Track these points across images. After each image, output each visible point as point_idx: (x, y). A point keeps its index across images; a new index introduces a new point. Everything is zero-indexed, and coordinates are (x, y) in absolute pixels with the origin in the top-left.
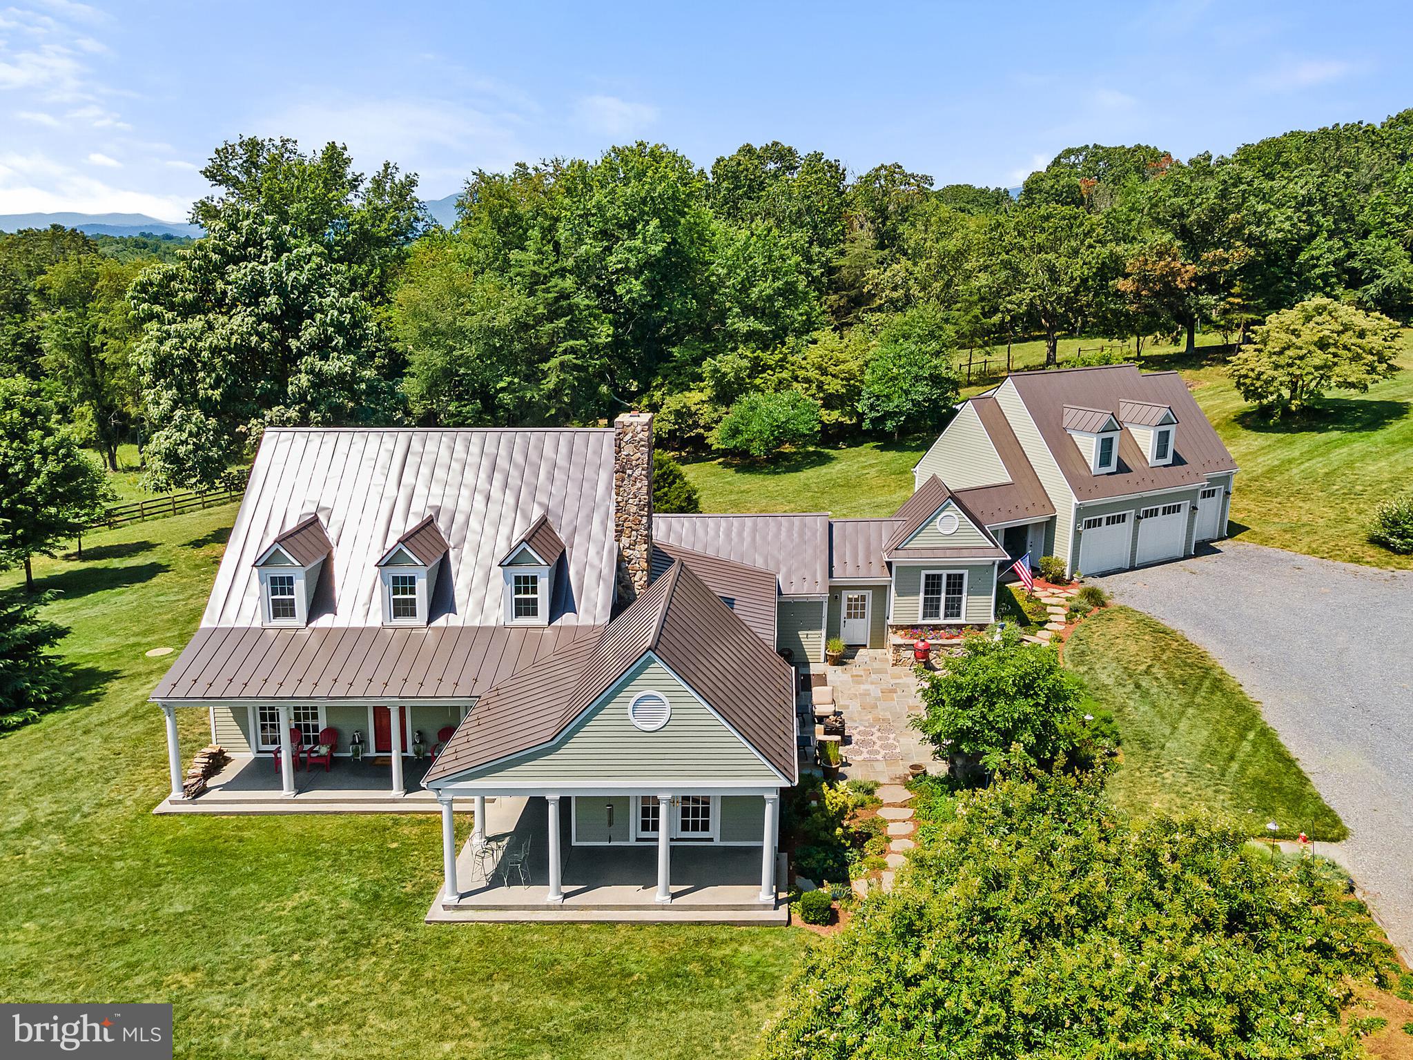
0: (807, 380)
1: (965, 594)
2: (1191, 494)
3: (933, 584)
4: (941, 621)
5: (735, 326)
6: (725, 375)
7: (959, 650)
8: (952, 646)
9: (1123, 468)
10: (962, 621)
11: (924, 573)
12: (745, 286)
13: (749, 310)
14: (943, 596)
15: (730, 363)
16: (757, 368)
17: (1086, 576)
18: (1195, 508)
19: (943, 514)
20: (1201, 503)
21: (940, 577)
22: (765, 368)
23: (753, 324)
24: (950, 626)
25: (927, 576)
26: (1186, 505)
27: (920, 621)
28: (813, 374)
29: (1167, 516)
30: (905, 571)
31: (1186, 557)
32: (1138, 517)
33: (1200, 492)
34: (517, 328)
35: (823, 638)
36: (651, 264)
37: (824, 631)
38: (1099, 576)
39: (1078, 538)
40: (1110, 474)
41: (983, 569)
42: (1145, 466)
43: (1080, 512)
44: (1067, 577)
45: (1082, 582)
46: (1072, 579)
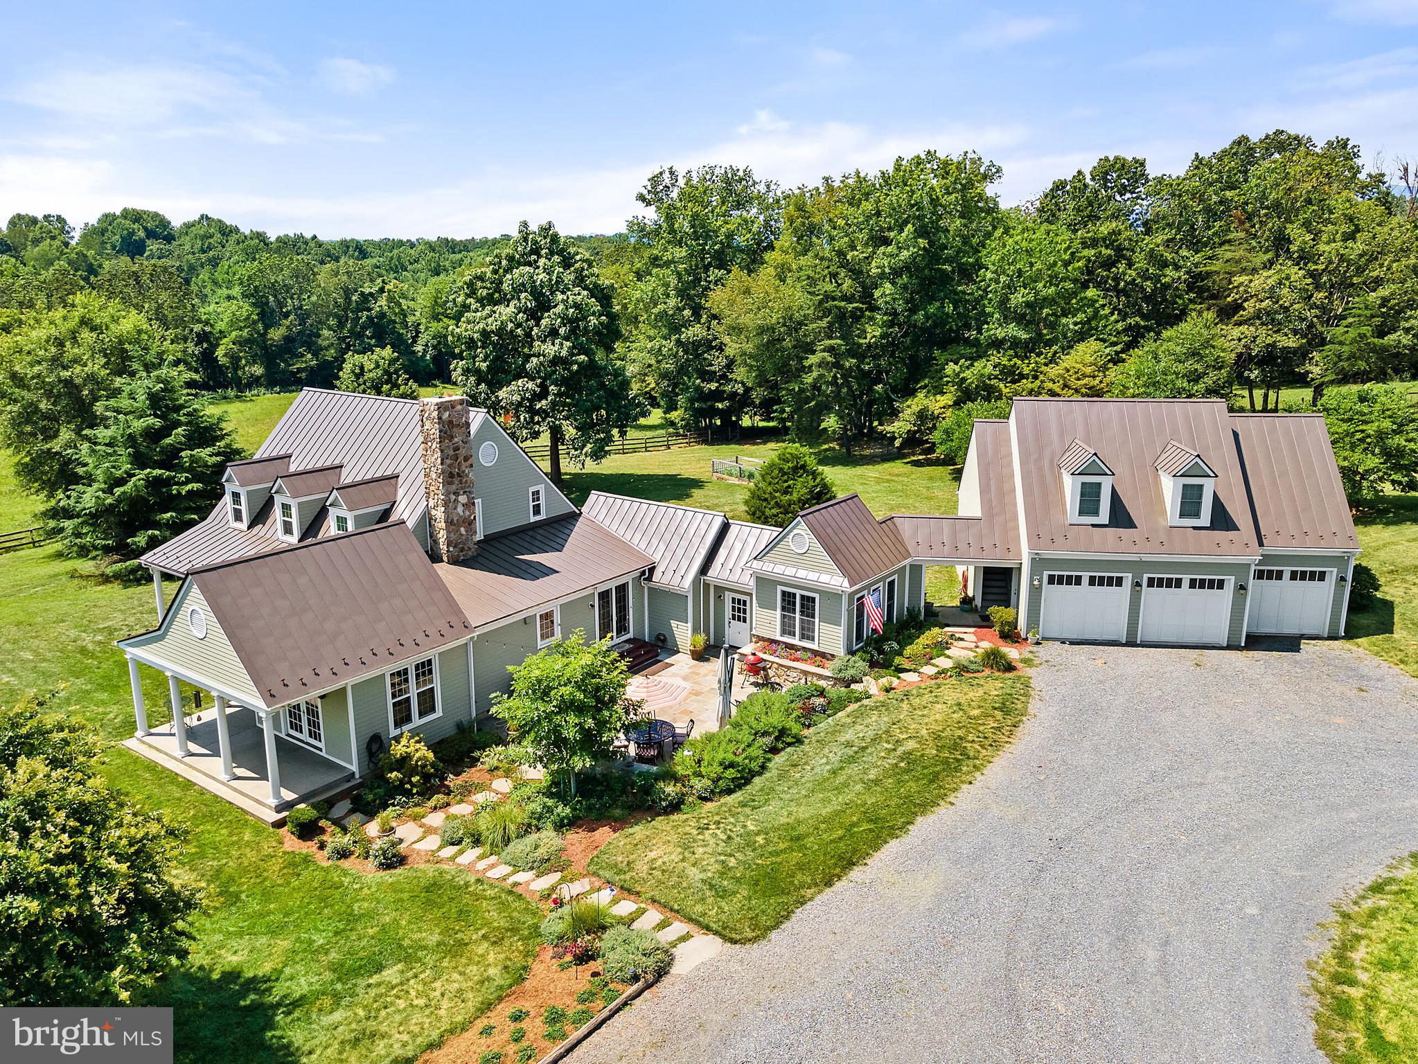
1: (817, 620)
2: (1239, 569)
3: (788, 599)
4: (795, 641)
5: (992, 332)
6: (964, 380)
7: (795, 675)
8: (789, 668)
10: (815, 646)
11: (780, 588)
13: (1009, 315)
14: (798, 615)
15: (974, 370)
16: (1012, 376)
17: (1044, 639)
18: (1242, 588)
19: (795, 531)
20: (1252, 583)
21: (794, 595)
22: (1022, 376)
23: (1013, 330)
24: (804, 649)
25: (784, 593)
26: (1230, 582)
27: (778, 638)
29: (1197, 590)
30: (764, 582)
31: (1229, 647)
32: (1138, 584)
33: (1253, 568)
34: (794, 325)
35: (690, 632)
36: (907, 268)
37: (690, 625)
38: (1072, 643)
39: (1035, 592)
40: (1093, 526)
41: (832, 596)
42: (1164, 523)
43: (1038, 563)
44: (1023, 635)
45: (1038, 643)
46: (1026, 639)
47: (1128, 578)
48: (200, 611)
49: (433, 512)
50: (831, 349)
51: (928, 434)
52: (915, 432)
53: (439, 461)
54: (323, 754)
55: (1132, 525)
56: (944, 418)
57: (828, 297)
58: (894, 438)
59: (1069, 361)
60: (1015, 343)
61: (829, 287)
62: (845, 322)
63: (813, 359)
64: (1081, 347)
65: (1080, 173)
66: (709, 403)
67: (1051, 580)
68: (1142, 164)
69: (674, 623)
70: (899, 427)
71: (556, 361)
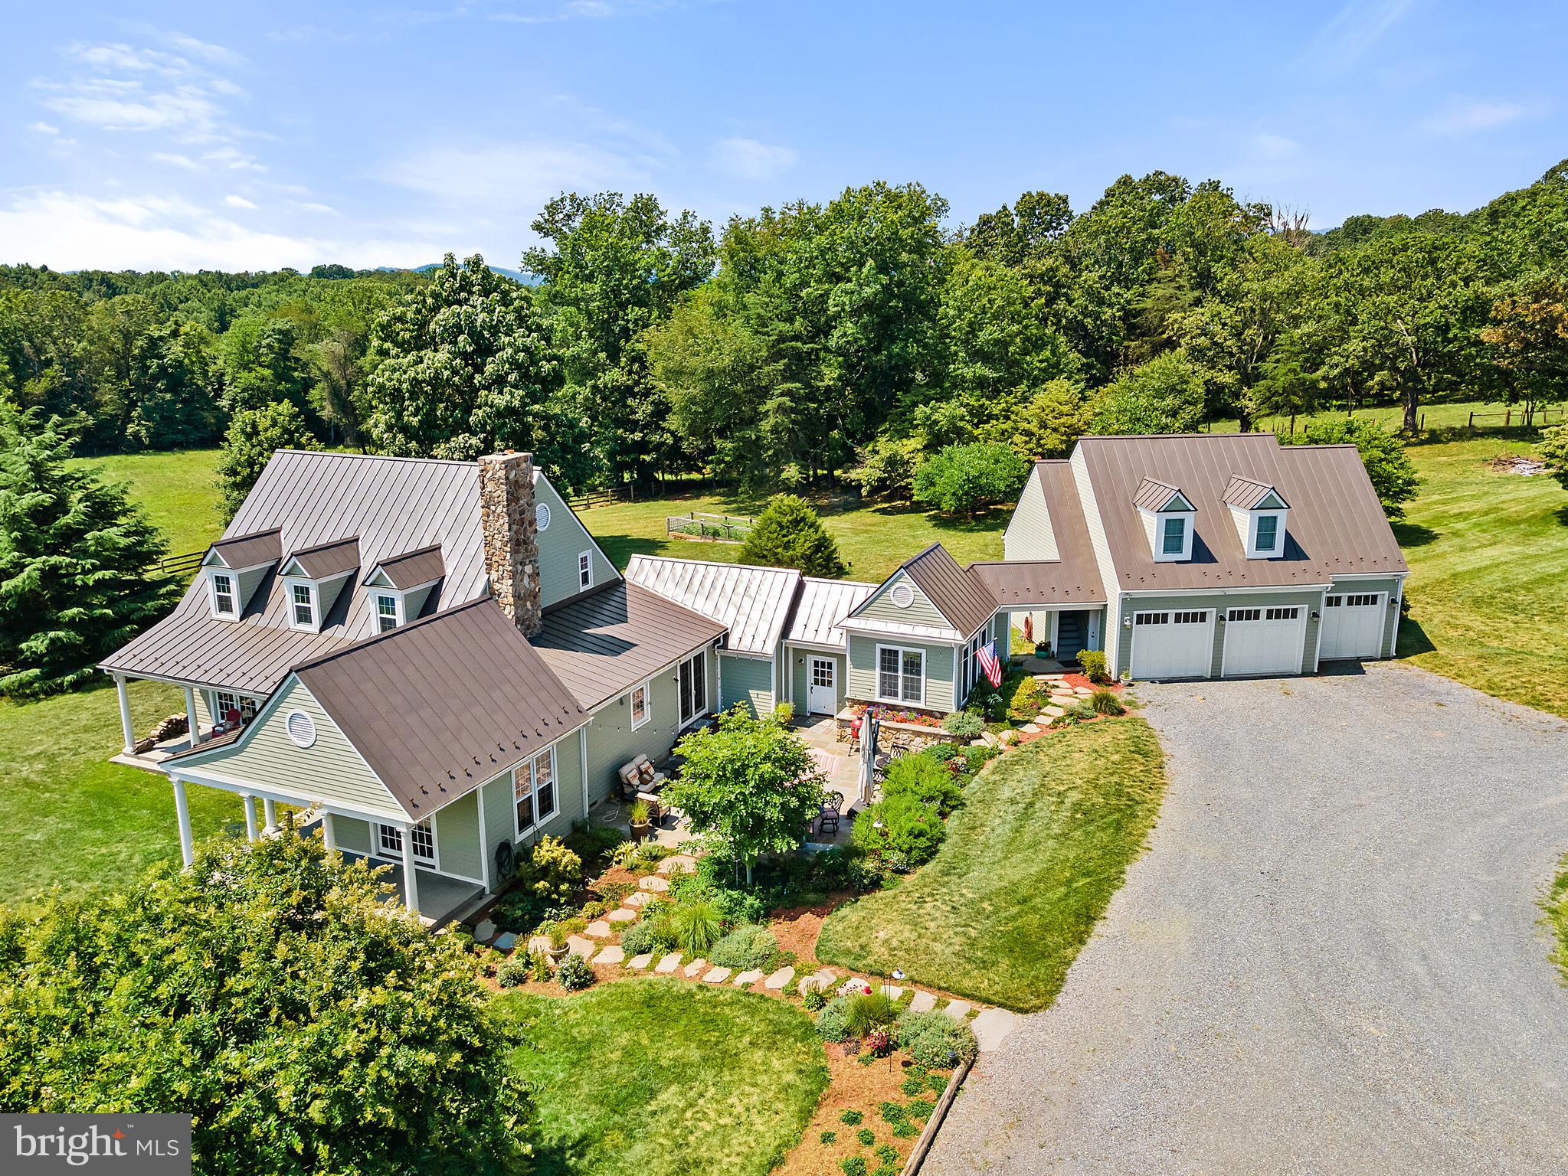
0: (1028, 433)
1: (923, 677)
2: (1312, 597)
3: (889, 659)
4: (898, 701)
5: (959, 372)
6: (936, 422)
7: (906, 737)
8: (898, 730)
9: (1202, 554)
10: (921, 705)
11: (879, 647)
12: (974, 329)
13: (979, 355)
14: (900, 673)
15: (945, 412)
16: (981, 417)
17: (1134, 680)
18: (1316, 615)
19: (897, 585)
20: (1324, 610)
21: (896, 652)
22: (990, 417)
23: (981, 369)
24: (909, 709)
25: (883, 651)
26: (1304, 610)
27: (877, 699)
28: (1033, 427)
29: (1273, 620)
30: (859, 641)
31: (1303, 675)
32: (1222, 618)
33: (1325, 595)
34: (744, 370)
35: (773, 702)
36: (868, 306)
37: (773, 693)
38: (1162, 682)
39: (1125, 633)
40: (1178, 562)
41: (941, 651)
42: (1241, 557)
43: (1128, 604)
44: (1113, 677)
45: (1130, 685)
46: (1119, 681)
47: (1212, 613)
48: (307, 715)
49: (497, 586)
50: (788, 393)
51: (899, 481)
52: (886, 479)
53: (506, 527)
54: (437, 871)
55: (1213, 560)
56: (914, 464)
57: (782, 338)
58: (860, 486)
59: (1040, 399)
60: (981, 383)
61: (784, 327)
62: (801, 366)
63: (770, 405)
64: (1051, 385)
65: (1005, 208)
66: (632, 456)
67: (1140, 619)
68: (1065, 201)
69: (753, 693)
70: (866, 472)
71: (510, 411)
